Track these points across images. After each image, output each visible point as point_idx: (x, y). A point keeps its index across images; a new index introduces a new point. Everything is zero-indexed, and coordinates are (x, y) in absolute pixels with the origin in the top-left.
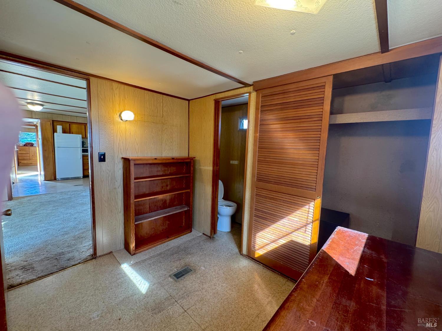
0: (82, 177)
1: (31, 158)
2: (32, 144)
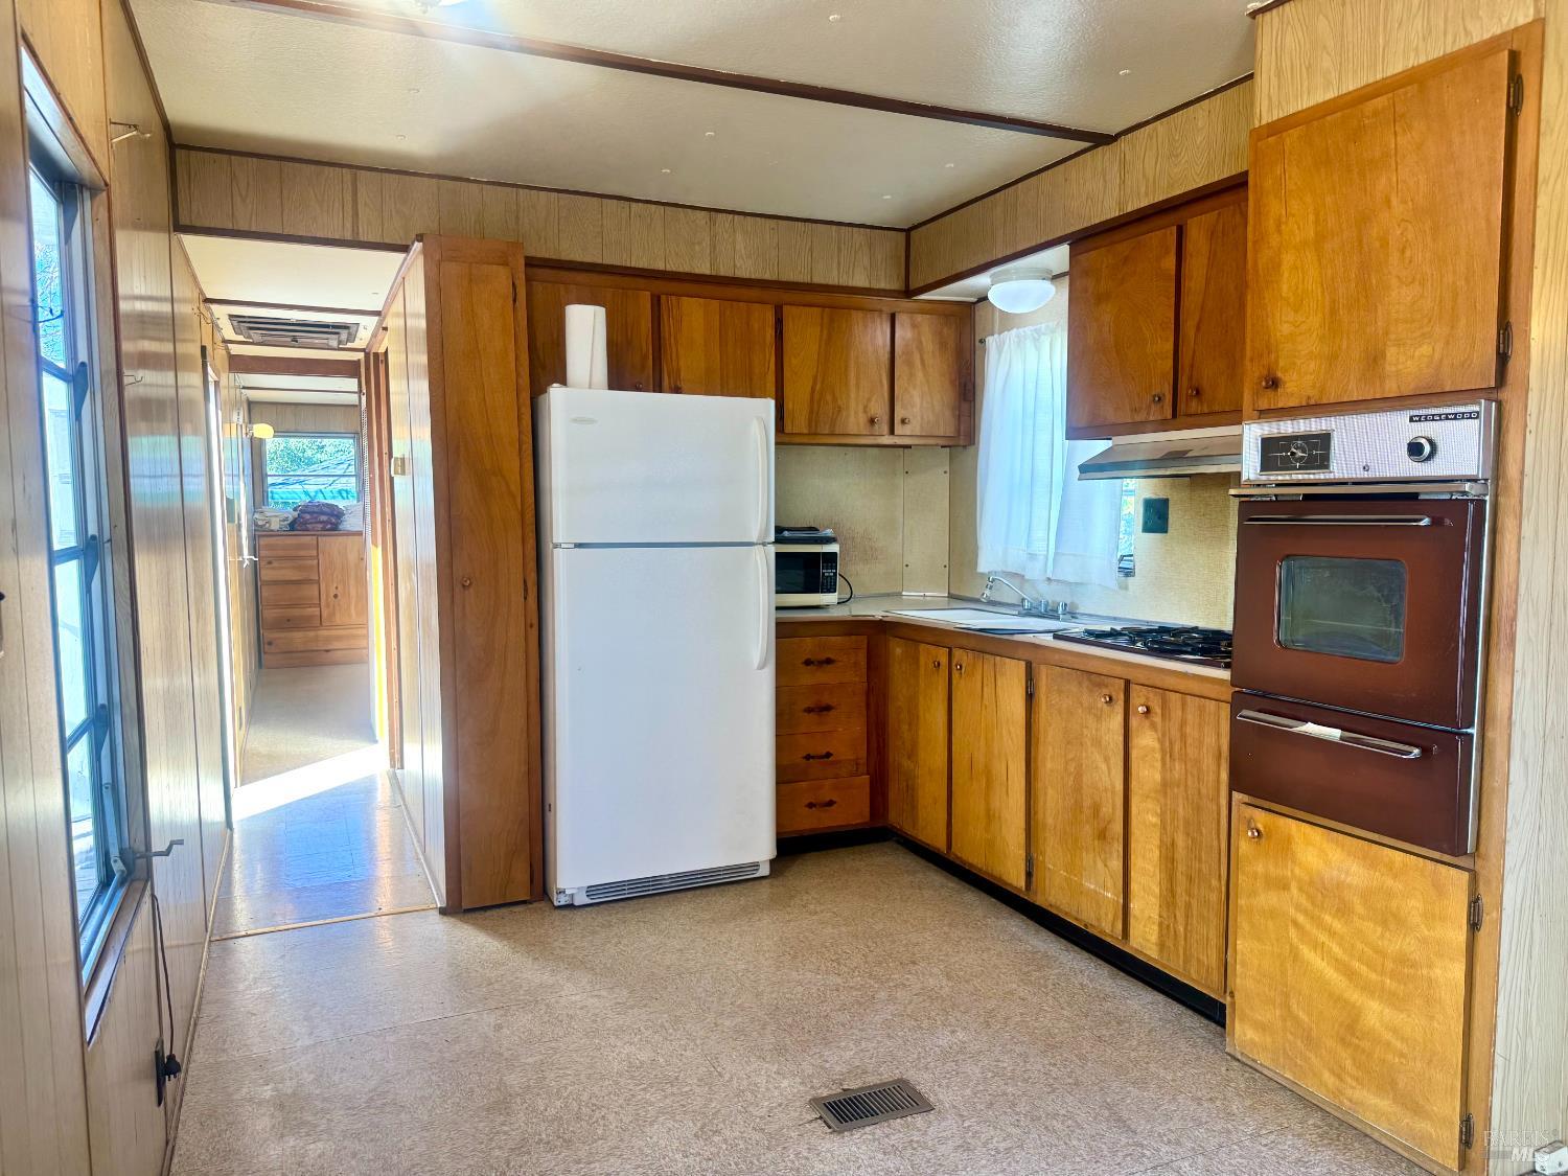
0: (765, 870)
1: (325, 614)
2: (332, 515)
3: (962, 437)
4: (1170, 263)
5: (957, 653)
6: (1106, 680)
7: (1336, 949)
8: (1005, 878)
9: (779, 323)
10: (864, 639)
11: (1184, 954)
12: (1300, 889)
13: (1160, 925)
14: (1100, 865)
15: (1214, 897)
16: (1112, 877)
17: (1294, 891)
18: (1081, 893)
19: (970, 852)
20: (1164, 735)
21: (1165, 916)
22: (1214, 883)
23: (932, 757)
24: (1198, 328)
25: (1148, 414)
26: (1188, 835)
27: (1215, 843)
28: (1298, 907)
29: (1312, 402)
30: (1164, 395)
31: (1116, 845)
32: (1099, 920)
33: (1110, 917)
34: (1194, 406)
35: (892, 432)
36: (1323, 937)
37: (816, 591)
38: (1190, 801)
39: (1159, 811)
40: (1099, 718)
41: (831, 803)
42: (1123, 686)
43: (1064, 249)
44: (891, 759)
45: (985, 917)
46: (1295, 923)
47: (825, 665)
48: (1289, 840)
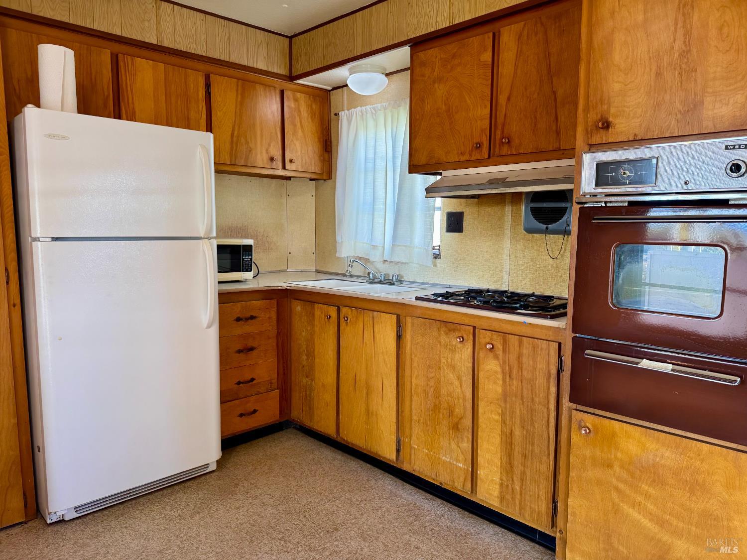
3: (325, 174)
4: (487, 56)
5: (344, 310)
6: (458, 326)
7: (651, 507)
8: (380, 453)
9: (208, 85)
10: (275, 301)
11: (520, 503)
12: (622, 467)
13: (501, 485)
14: (454, 446)
15: (544, 468)
16: (462, 453)
17: (617, 468)
18: (439, 463)
19: (354, 436)
20: (504, 362)
21: (504, 479)
22: (544, 459)
23: (326, 376)
24: (509, 99)
25: (471, 155)
26: (523, 427)
27: (545, 433)
28: (619, 479)
29: (639, 138)
30: (482, 143)
31: (466, 434)
32: (453, 481)
33: (462, 479)
34: (505, 150)
35: (284, 167)
36: (639, 499)
37: (239, 271)
38: (526, 406)
39: (500, 412)
40: (453, 351)
41: (255, 411)
42: (472, 331)
43: (406, 50)
44: (293, 378)
45: (368, 480)
46: (617, 489)
47: (250, 320)
48: (614, 435)
